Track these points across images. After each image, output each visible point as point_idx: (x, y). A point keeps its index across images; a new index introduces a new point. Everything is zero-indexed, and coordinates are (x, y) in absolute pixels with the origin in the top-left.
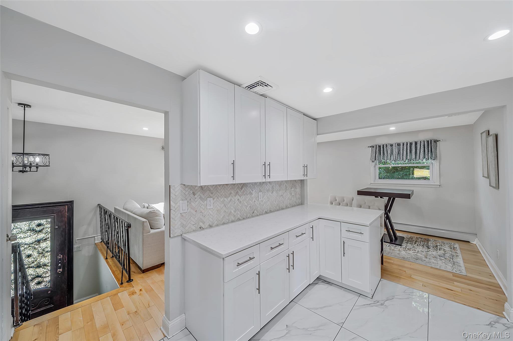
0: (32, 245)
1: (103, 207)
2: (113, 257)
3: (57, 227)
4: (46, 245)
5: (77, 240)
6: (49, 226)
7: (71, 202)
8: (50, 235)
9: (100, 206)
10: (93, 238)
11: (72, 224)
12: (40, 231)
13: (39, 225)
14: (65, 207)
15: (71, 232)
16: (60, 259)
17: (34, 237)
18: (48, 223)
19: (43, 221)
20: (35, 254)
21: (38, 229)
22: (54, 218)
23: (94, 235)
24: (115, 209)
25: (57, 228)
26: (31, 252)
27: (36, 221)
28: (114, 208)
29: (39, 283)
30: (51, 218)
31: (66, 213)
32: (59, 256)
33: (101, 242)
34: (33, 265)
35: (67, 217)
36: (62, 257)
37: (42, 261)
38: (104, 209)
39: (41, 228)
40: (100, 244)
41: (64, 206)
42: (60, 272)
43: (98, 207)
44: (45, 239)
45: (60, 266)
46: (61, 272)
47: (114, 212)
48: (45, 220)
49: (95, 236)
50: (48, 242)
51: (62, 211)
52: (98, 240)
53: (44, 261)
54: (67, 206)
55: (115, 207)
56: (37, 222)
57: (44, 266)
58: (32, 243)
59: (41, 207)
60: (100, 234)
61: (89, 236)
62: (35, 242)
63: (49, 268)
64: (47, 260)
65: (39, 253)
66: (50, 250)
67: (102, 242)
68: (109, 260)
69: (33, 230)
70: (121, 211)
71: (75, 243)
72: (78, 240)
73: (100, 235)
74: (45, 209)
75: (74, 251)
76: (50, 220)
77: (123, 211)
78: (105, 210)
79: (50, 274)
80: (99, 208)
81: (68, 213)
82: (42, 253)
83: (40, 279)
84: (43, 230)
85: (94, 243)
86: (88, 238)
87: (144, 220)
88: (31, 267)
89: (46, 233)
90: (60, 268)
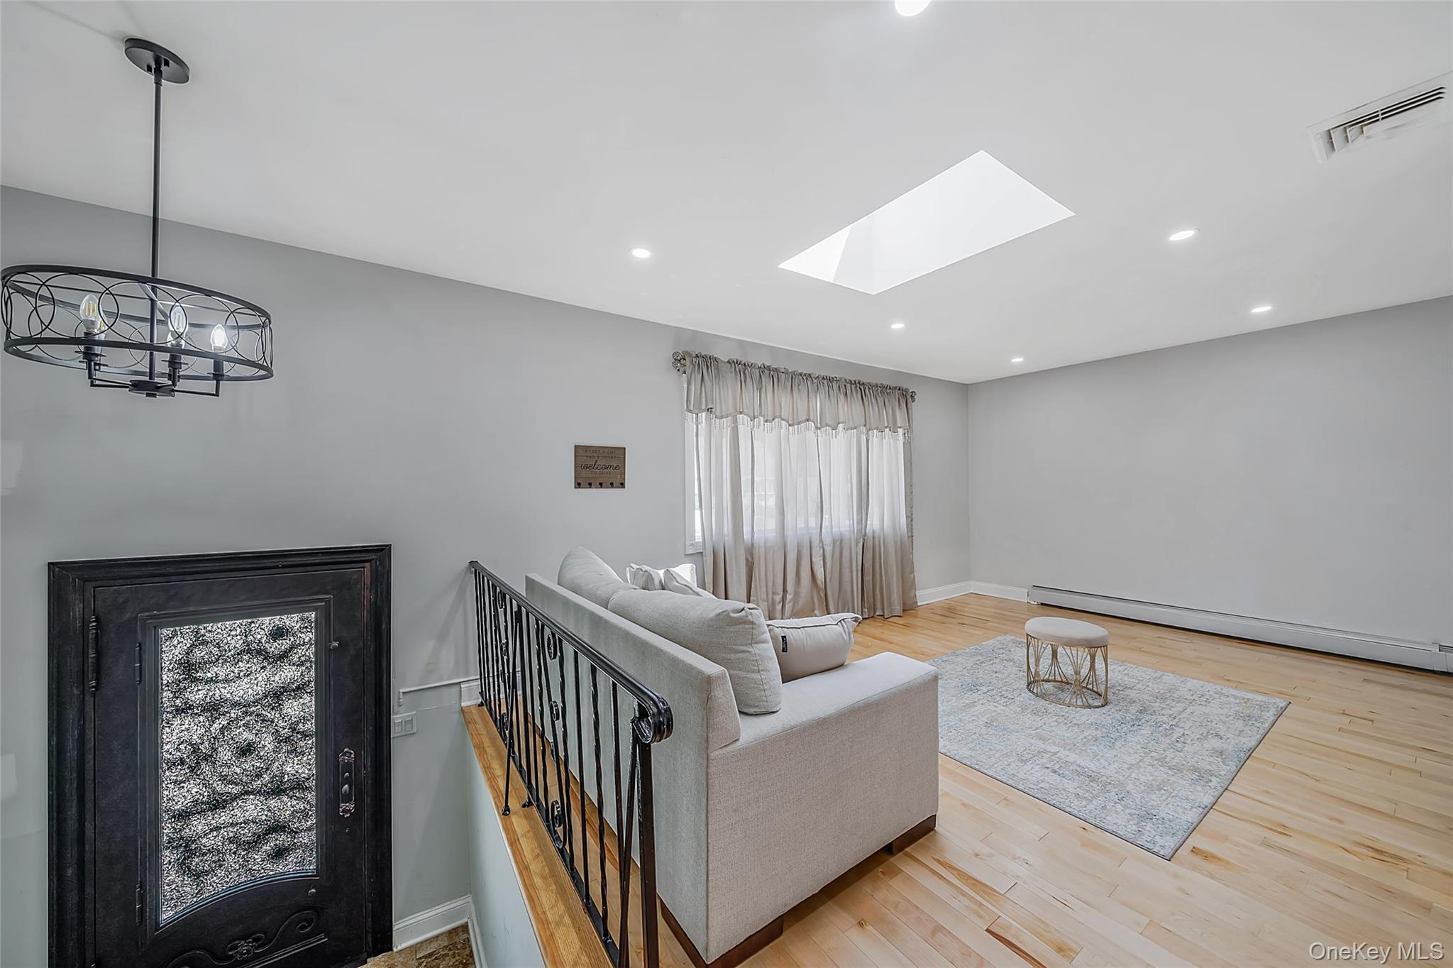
0: (253, 708)
1: (490, 575)
2: (530, 804)
3: (336, 644)
4: (301, 708)
5: (403, 693)
6: (309, 636)
7: (383, 552)
8: (313, 672)
9: (476, 569)
10: (456, 689)
11: (385, 633)
12: (283, 656)
13: (278, 633)
14: (363, 568)
15: (384, 664)
16: (349, 764)
17: (260, 679)
18: (306, 627)
19: (291, 621)
20: (268, 742)
21: (275, 647)
22: (327, 608)
23: (458, 678)
24: (530, 583)
25: (335, 648)
26: (252, 737)
27: (267, 620)
28: (526, 577)
29: (279, 853)
30: (315, 609)
31: (366, 593)
32: (345, 754)
33: (479, 706)
34: (257, 784)
35: (369, 606)
36: (353, 756)
37: (288, 769)
38: (493, 585)
39: (283, 644)
40: (474, 711)
41: (361, 565)
42: (348, 815)
43: (471, 573)
44: (298, 688)
45: (346, 791)
46: (351, 814)
47: (525, 596)
48: (296, 617)
49: (460, 683)
50: (307, 698)
51: (352, 582)
52: (471, 699)
53: (293, 772)
54: (368, 565)
55: (529, 575)
56: (268, 622)
57: (294, 788)
58: (256, 702)
59: (284, 567)
60: (476, 675)
61: (442, 680)
62: (266, 696)
63: (311, 796)
64: (301, 766)
65: (280, 740)
66: (313, 729)
67: (481, 705)
68: (519, 823)
69: (259, 652)
70: (558, 594)
71: (396, 705)
72: (408, 696)
73: (479, 677)
74: (301, 573)
75: (392, 737)
76: (313, 616)
77: (565, 598)
78: (495, 587)
79: (314, 822)
80: (474, 575)
81: (373, 591)
82: (288, 741)
83: (283, 839)
84: (290, 652)
85: (457, 708)
86: (438, 690)
87: (710, 668)
88: (252, 793)
89: (302, 664)
90: (347, 799)
